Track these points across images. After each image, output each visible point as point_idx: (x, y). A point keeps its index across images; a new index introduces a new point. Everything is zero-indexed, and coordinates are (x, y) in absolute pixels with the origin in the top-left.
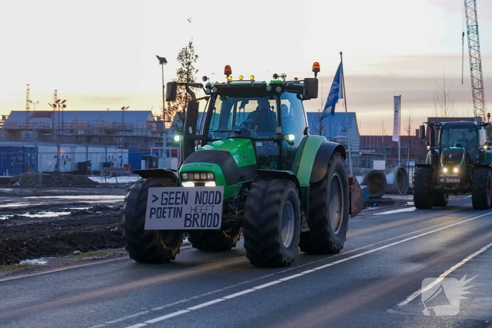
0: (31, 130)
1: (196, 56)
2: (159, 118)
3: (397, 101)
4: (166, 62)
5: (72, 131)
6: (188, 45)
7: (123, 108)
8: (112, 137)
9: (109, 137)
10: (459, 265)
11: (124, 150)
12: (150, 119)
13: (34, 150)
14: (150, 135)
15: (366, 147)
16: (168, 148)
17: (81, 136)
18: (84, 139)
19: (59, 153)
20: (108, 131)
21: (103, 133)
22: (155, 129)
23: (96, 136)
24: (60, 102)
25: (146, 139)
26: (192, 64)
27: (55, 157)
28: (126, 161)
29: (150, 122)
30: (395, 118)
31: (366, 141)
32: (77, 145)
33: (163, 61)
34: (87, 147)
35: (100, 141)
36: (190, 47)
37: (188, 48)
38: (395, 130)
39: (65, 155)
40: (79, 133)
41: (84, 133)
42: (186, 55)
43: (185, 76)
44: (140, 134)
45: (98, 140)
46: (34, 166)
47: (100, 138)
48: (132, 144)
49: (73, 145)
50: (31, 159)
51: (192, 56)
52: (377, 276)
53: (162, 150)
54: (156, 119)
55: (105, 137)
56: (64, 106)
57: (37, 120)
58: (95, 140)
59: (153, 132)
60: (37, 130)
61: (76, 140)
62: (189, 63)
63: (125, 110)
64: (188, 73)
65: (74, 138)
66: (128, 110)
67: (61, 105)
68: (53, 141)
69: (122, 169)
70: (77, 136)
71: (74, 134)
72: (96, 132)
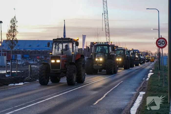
1: (17, 21)
4: (2, 23)
6: (14, 18)
10: (109, 91)
16: (3, 53)
26: (15, 24)
36: (15, 18)
37: (14, 19)
42: (13, 21)
43: (13, 28)
51: (15, 21)
52: (84, 95)
53: (1, 53)
62: (14, 24)
64: (14, 27)
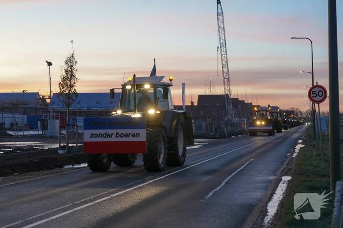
1: (76, 62)
2: (43, 97)
3: (184, 85)
4: (52, 64)
7: (24, 91)
8: (16, 108)
9: (14, 108)
10: (231, 176)
11: (25, 116)
12: (38, 97)
14: (38, 106)
16: (53, 114)
20: (14, 105)
21: (11, 106)
22: (41, 103)
23: (7, 108)
25: (37, 109)
28: (25, 122)
29: (38, 99)
30: (183, 96)
33: (50, 64)
34: (3, 114)
35: (9, 110)
36: (72, 56)
38: (183, 103)
42: (70, 61)
43: (70, 73)
44: (33, 106)
47: (9, 108)
48: (28, 112)
51: (73, 62)
53: (50, 115)
54: (41, 97)
55: (12, 108)
58: (6, 110)
59: (40, 105)
62: (72, 66)
63: (24, 93)
64: (72, 72)
66: (27, 92)
69: (23, 127)
72: (6, 105)
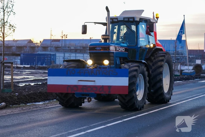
0: (52, 47)
5: (69, 47)
8: (85, 50)
9: (84, 50)
13: (55, 55)
15: (191, 54)
17: (73, 49)
18: (74, 51)
19: (64, 56)
20: (84, 48)
21: (82, 48)
23: (79, 50)
24: (65, 35)
27: (63, 58)
31: (191, 52)
32: (72, 53)
34: (76, 54)
35: (80, 51)
39: (67, 57)
40: (72, 48)
41: (74, 48)
45: (79, 51)
46: (55, 62)
47: (80, 50)
49: (70, 53)
50: (53, 59)
55: (82, 50)
56: (66, 37)
57: (54, 43)
58: (78, 51)
60: (55, 47)
61: (71, 51)
63: (91, 39)
65: (70, 50)
66: (93, 39)
67: (65, 37)
68: (62, 52)
70: (71, 50)
71: (70, 49)
72: (79, 48)
